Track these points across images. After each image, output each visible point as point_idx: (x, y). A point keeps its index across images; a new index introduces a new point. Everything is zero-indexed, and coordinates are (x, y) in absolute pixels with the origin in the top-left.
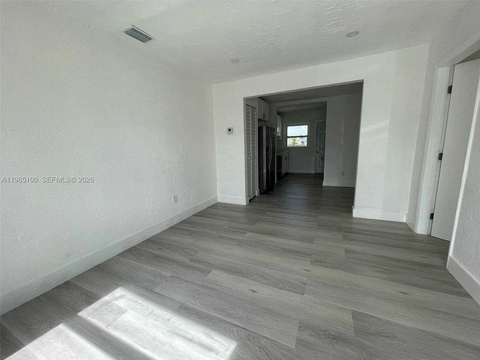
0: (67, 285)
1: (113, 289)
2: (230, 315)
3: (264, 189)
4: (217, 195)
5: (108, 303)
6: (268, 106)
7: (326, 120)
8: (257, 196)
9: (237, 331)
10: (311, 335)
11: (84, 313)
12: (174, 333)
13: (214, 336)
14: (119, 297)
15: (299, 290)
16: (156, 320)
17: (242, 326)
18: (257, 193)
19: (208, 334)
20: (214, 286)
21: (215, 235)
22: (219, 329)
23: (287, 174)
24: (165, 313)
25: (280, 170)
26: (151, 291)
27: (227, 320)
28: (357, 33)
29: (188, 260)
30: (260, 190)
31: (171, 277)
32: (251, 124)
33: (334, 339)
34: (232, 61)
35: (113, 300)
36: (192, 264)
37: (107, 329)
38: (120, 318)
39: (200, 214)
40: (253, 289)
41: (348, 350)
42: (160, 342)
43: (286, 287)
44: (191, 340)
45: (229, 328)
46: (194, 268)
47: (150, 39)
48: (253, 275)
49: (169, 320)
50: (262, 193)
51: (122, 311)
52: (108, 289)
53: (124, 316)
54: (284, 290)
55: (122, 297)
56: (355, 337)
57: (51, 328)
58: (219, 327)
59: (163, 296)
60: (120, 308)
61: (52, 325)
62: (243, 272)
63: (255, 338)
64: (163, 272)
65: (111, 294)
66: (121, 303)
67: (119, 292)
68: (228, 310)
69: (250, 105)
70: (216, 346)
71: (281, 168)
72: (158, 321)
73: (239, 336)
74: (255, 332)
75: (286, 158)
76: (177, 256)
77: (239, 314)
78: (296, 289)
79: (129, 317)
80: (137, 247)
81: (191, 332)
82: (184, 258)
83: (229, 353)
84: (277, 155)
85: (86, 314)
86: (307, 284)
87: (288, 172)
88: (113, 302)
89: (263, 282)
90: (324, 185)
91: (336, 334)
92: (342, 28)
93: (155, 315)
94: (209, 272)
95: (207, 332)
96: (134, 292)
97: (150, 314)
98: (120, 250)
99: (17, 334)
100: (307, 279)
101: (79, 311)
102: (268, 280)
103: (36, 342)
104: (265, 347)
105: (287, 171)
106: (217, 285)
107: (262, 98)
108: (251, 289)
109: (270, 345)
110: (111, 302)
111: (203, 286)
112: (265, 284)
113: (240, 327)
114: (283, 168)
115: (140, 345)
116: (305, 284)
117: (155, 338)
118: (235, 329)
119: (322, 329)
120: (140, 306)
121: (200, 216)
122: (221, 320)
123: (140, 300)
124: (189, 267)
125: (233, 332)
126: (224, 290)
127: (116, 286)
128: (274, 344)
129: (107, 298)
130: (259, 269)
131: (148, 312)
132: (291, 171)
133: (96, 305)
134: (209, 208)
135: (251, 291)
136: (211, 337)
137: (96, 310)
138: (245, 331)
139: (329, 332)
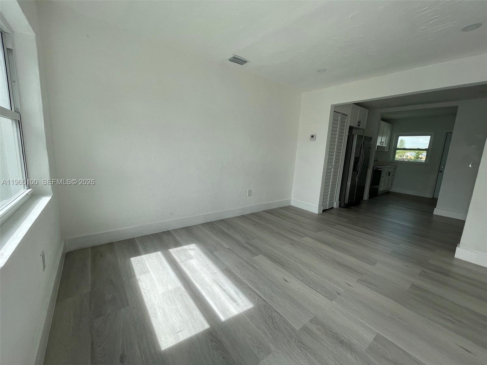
0: (168, 233)
1: (191, 244)
2: (258, 288)
3: (345, 202)
4: (291, 198)
5: (185, 250)
6: (367, 113)
7: (453, 130)
8: (335, 208)
9: (258, 300)
10: (319, 330)
11: (172, 251)
12: (215, 281)
13: (240, 295)
14: (192, 249)
15: (330, 296)
16: (208, 270)
17: (264, 298)
18: (336, 205)
19: (237, 292)
20: (255, 266)
21: (274, 231)
22: (246, 292)
23: (387, 193)
24: (215, 268)
25: (376, 186)
26: (212, 252)
27: (254, 290)
28: (478, 25)
29: (245, 242)
30: (340, 202)
31: (227, 248)
32: (338, 132)
33: (341, 343)
34: (319, 71)
35: (188, 250)
36: (246, 245)
37: (180, 263)
38: (188, 261)
39: (271, 212)
40: (287, 279)
41: (349, 356)
42: (205, 283)
43: (318, 289)
44: (224, 290)
45: (253, 295)
46: (247, 249)
47: (246, 62)
48: (292, 270)
49: (216, 273)
50: (343, 207)
51: (191, 258)
52: (187, 243)
53: (191, 260)
54: (314, 290)
55: (194, 249)
56: (365, 352)
57: (155, 252)
58: (247, 291)
59: (218, 258)
60: (190, 255)
61: (156, 250)
62: (285, 264)
63: (269, 309)
64: (224, 244)
65: (189, 246)
66: (192, 253)
67: (193, 246)
68: (258, 284)
69: (339, 112)
70: (239, 301)
71: (378, 184)
72: (209, 271)
73: (258, 303)
74: (271, 306)
75: (390, 173)
76: (237, 237)
77: (265, 290)
78: (327, 294)
79: (193, 262)
80: (214, 223)
81: (226, 286)
82: (242, 240)
83: (245, 309)
84: (373, 168)
85: (173, 251)
86: (341, 295)
87: (390, 191)
88: (188, 251)
89: (299, 278)
90: (434, 213)
91: (345, 340)
92: (451, 24)
93: (209, 267)
94: (257, 255)
95: (237, 290)
96: (202, 250)
97: (206, 265)
98: (202, 221)
99: (140, 248)
100: (344, 291)
101: (169, 249)
102: (304, 278)
103: (147, 255)
104: (274, 317)
105: (389, 189)
106: (258, 266)
107: (359, 104)
108: (284, 278)
109: (279, 318)
110: (187, 250)
111: (248, 262)
112: (300, 280)
113: (262, 298)
114: (381, 184)
115: (194, 279)
116: (339, 294)
117: (204, 279)
118: (257, 298)
119: (333, 331)
120: (202, 258)
121: (269, 213)
122: (249, 288)
123: (203, 255)
124: (242, 246)
125: (255, 299)
126: (262, 271)
127: (192, 242)
128: (282, 319)
129: (185, 247)
130: (300, 267)
131: (205, 264)
132: (395, 189)
133: (178, 249)
134: (280, 208)
135: (283, 280)
136: (238, 295)
137: (178, 251)
138: (264, 302)
139: (339, 336)
